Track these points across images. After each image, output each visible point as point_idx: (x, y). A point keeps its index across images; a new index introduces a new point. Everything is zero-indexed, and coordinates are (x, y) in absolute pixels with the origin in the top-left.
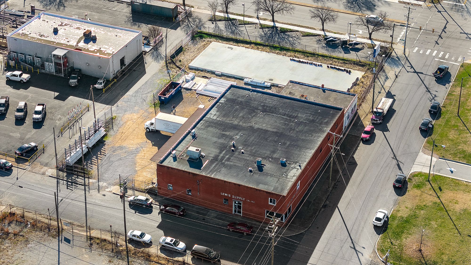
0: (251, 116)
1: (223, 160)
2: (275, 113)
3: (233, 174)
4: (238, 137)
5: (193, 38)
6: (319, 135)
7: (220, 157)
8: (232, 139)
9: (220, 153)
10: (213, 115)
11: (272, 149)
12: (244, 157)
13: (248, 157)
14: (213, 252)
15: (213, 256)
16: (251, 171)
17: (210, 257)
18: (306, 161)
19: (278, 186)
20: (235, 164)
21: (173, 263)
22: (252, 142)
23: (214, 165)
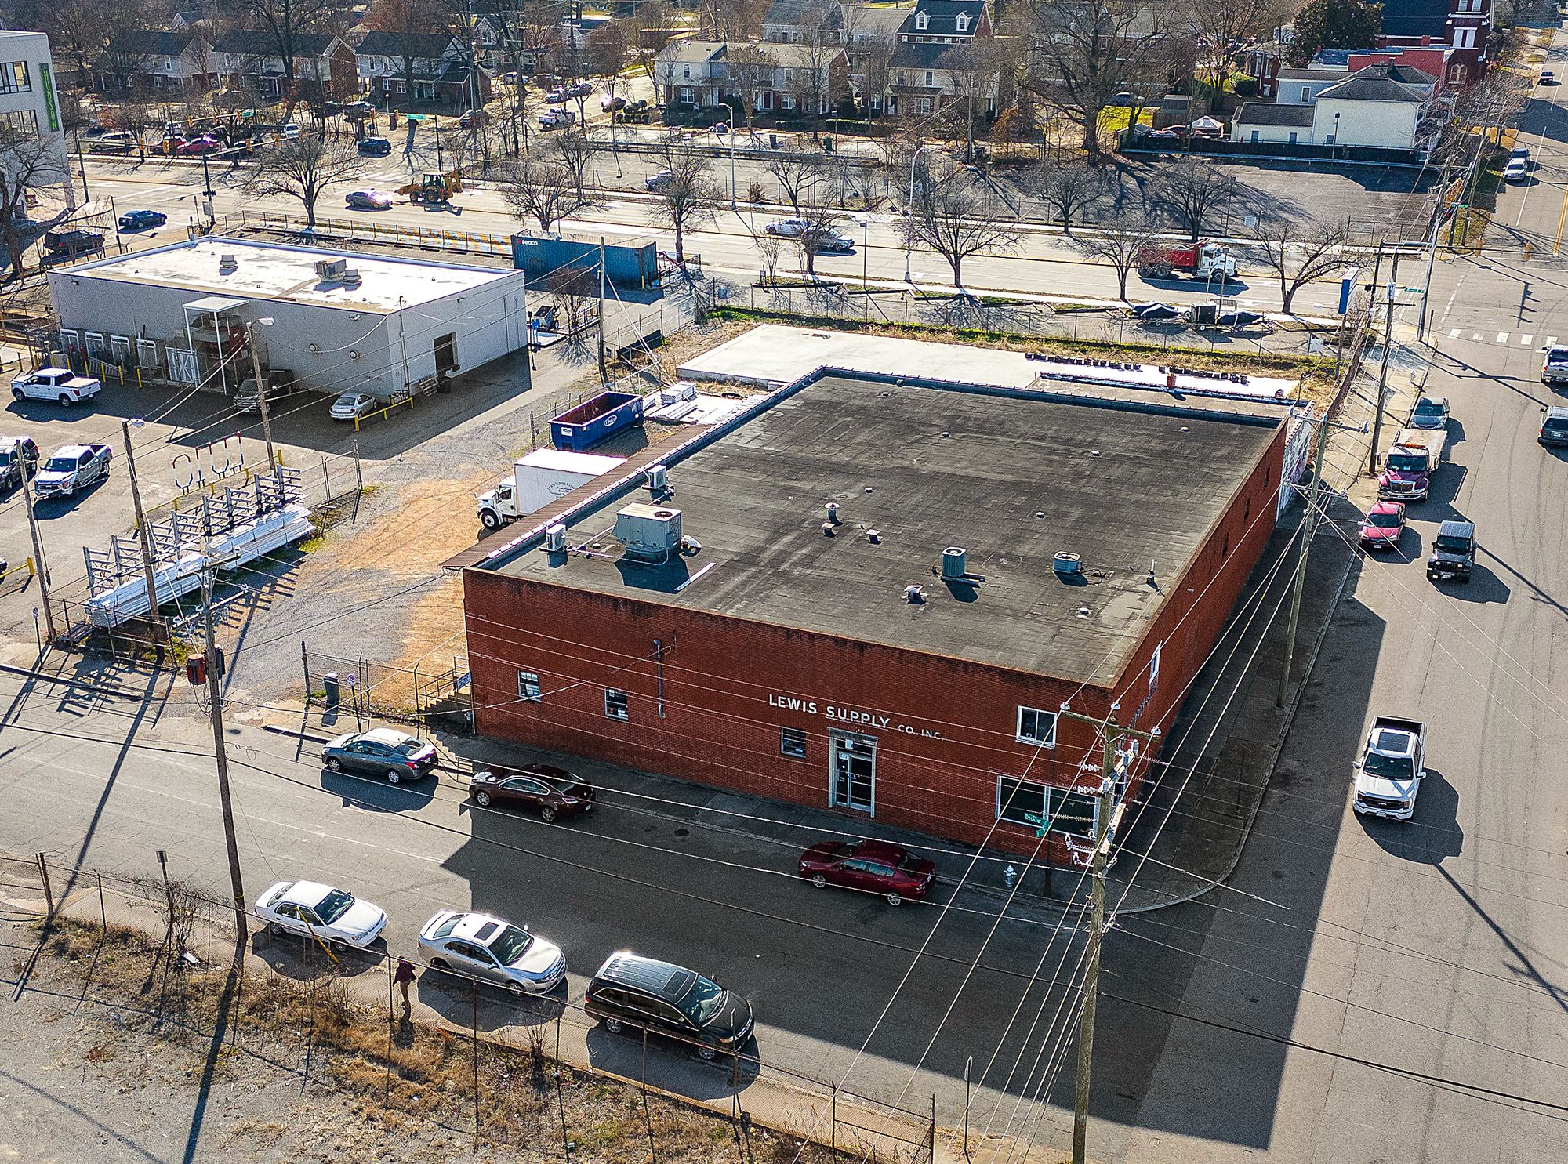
0: (905, 440)
1: (783, 561)
2: (1002, 435)
3: (830, 608)
4: (851, 496)
5: (701, 319)
6: (1207, 490)
7: (768, 554)
8: (823, 499)
9: (772, 541)
10: (748, 437)
11: (1007, 530)
12: (878, 555)
13: (900, 554)
14: (714, 993)
15: (715, 1016)
16: (915, 599)
17: (698, 1025)
18: (1173, 569)
19: (1058, 652)
20: (838, 575)
21: (476, 1059)
22: (914, 509)
23: (738, 580)
